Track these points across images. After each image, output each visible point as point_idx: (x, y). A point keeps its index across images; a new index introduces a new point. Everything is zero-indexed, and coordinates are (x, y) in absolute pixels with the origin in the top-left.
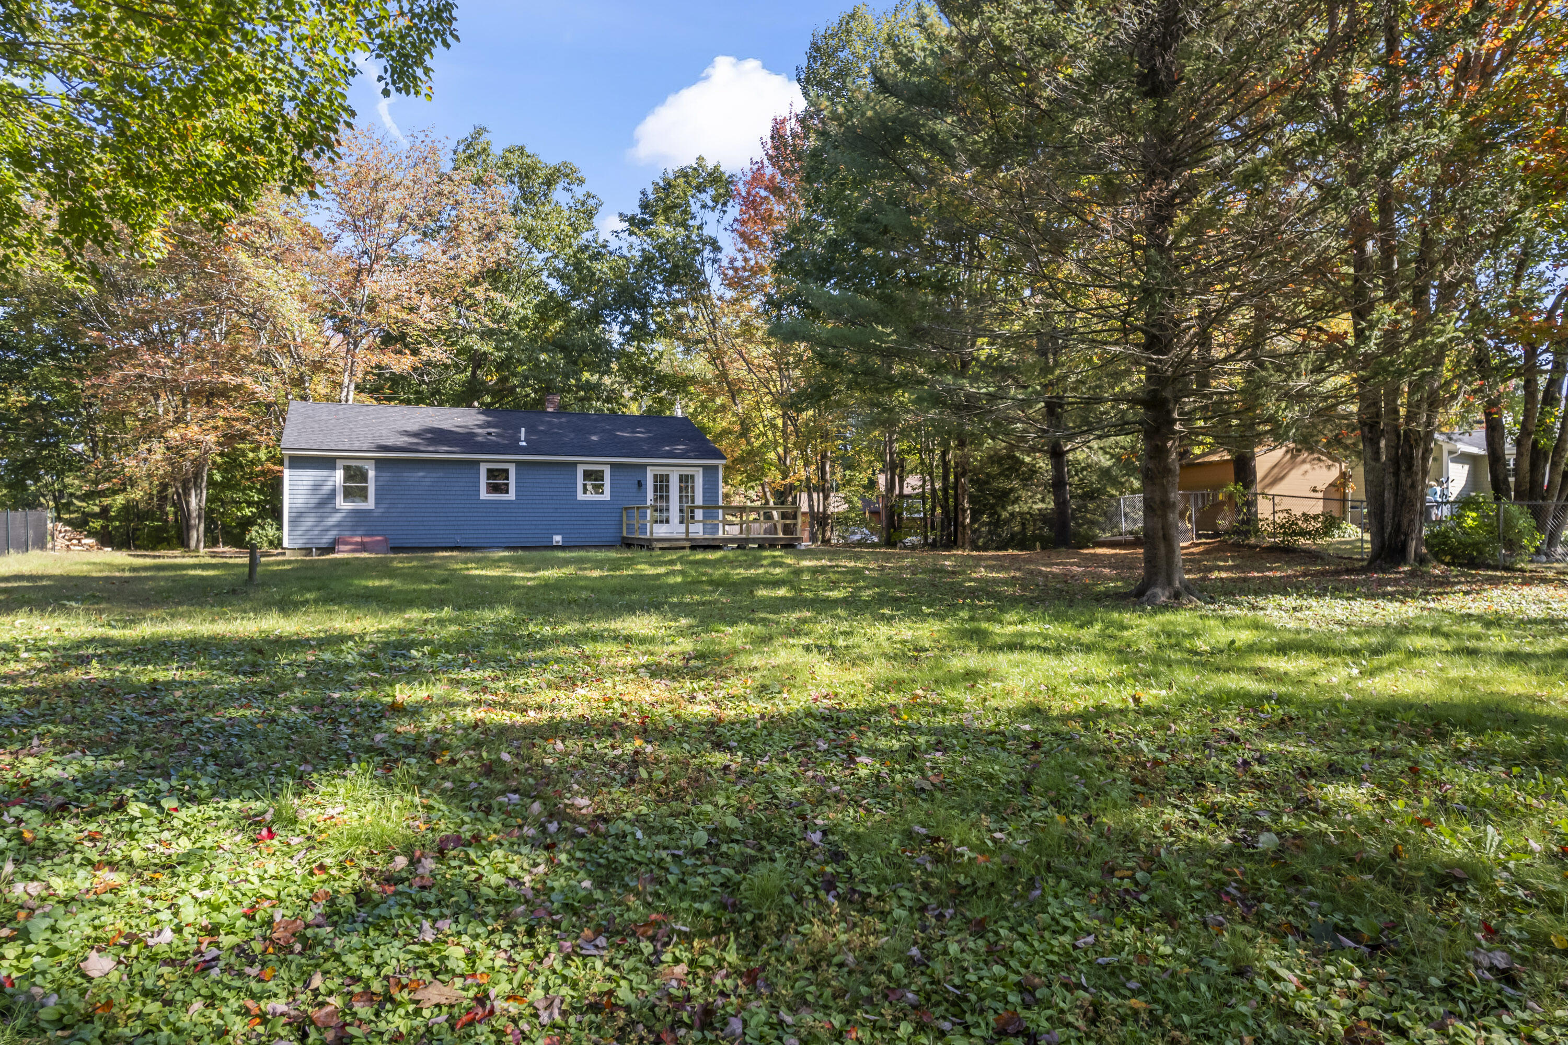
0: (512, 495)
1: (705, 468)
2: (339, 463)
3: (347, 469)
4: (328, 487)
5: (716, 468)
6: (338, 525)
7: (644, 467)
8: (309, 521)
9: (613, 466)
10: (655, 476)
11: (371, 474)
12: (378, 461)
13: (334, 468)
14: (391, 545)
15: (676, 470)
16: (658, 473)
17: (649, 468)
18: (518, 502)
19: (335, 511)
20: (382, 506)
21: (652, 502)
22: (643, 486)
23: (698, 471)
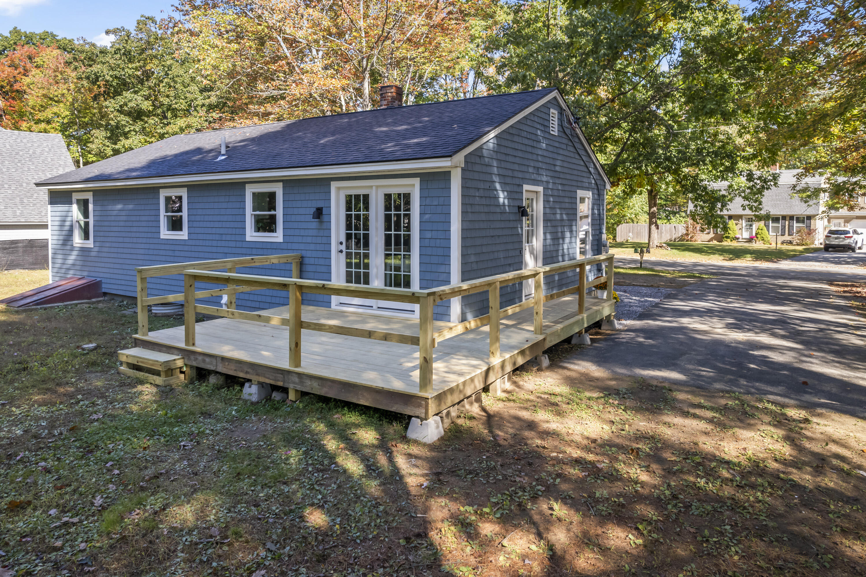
0: (184, 234)
1: (424, 178)
2: (74, 197)
4: (68, 223)
5: (445, 177)
6: (74, 264)
7: (326, 183)
8: (60, 259)
9: (286, 184)
10: (348, 198)
11: (91, 207)
12: (96, 192)
13: (70, 203)
14: (104, 290)
15: (377, 187)
16: (354, 192)
17: (334, 185)
18: (191, 243)
19: (72, 249)
20: (97, 244)
21: (343, 247)
22: (325, 218)
23: (414, 185)
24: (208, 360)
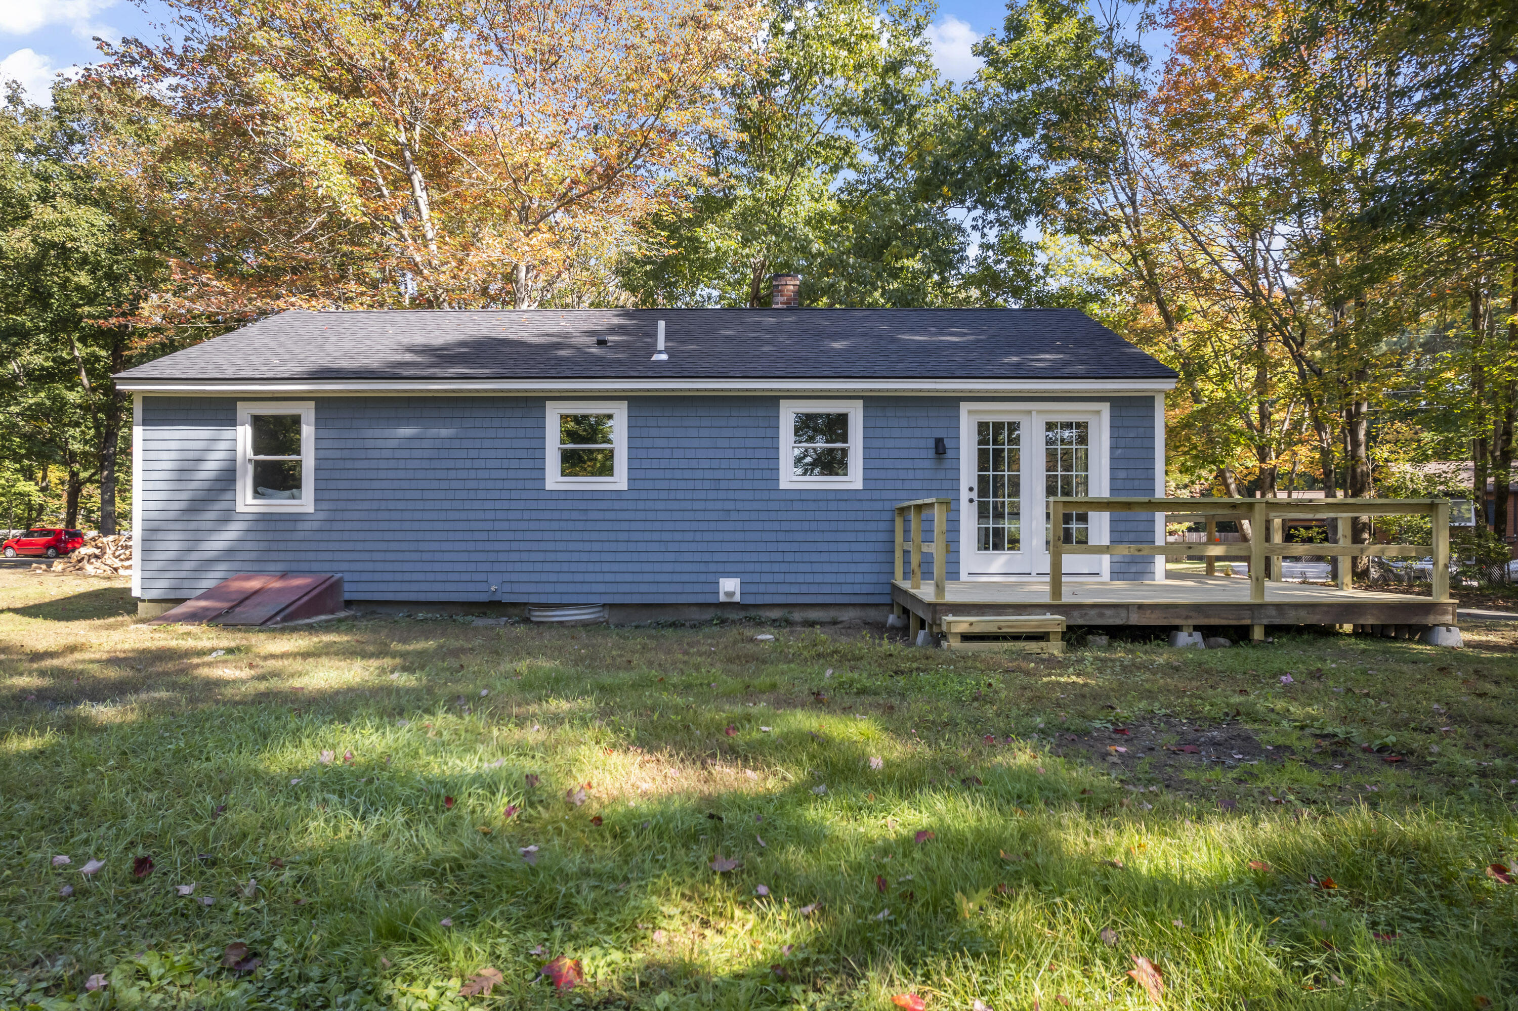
0: (619, 480)
1: (1118, 403)
2: (244, 411)
3: (258, 422)
4: (212, 465)
5: (1146, 403)
6: (229, 554)
7: (951, 403)
8: (171, 545)
9: (871, 402)
10: (982, 427)
11: (308, 431)
12: (323, 403)
13: (232, 422)
14: (347, 596)
15: (1039, 412)
16: (991, 419)
17: (964, 407)
18: (634, 495)
19: (228, 516)
20: (325, 505)
21: (974, 495)
22: (950, 454)
23: (1098, 412)
24: (1108, 612)
